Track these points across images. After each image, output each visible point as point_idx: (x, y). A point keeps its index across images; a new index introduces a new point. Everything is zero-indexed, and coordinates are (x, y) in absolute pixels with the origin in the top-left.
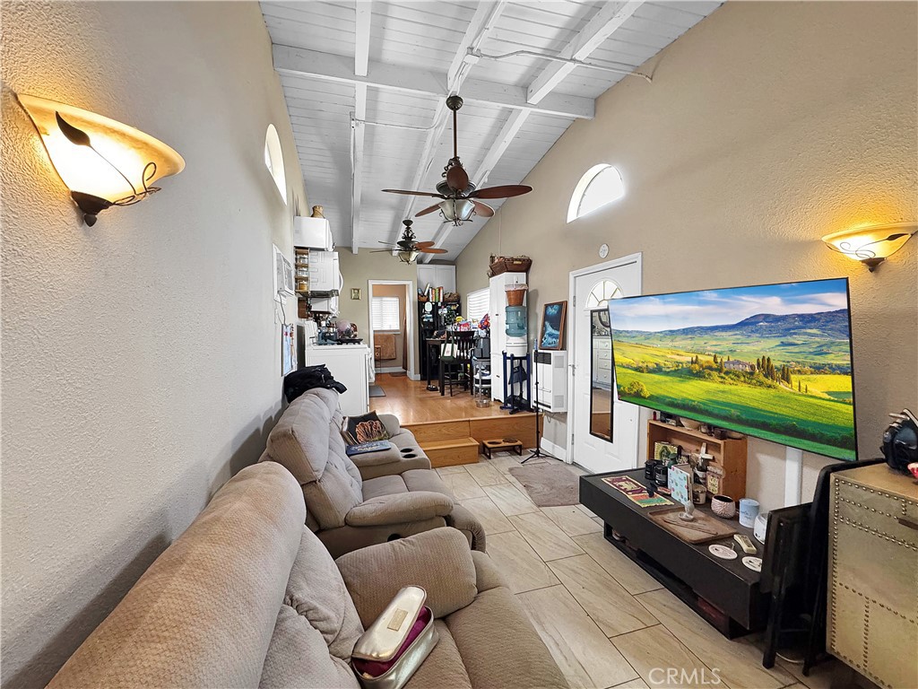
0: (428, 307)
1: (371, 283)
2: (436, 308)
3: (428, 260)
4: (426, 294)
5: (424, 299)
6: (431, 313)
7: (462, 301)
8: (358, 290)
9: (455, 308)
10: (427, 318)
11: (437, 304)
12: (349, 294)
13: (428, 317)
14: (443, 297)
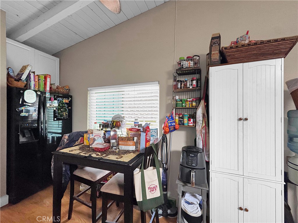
0: (30, 97)
4: (24, 77)
9: (67, 101)
10: (27, 111)
13: (30, 110)
14: (51, 88)
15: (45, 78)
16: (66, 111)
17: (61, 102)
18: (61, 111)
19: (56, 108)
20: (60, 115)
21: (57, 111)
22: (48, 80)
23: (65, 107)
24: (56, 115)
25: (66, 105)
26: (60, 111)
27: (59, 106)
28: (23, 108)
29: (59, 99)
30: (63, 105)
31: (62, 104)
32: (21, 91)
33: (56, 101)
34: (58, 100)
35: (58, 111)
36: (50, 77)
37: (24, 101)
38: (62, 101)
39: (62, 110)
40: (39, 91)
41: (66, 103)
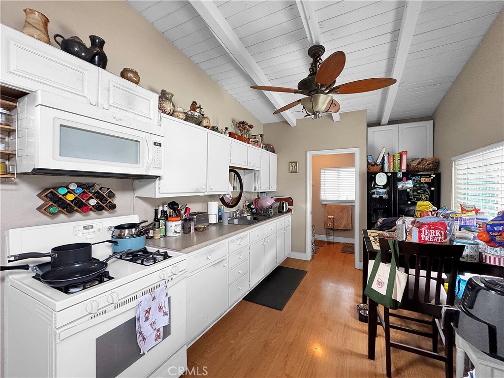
0: (381, 179)
1: (309, 155)
2: (392, 180)
3: (385, 120)
4: (379, 161)
5: (375, 169)
6: (385, 187)
7: (443, 170)
8: (296, 163)
9: (428, 180)
10: (378, 193)
11: (395, 174)
12: (288, 166)
13: (381, 192)
14: (408, 165)
15: (401, 155)
16: (426, 193)
17: (418, 182)
18: (418, 193)
19: (410, 190)
20: (417, 198)
21: (411, 193)
22: (404, 157)
23: (425, 187)
24: (410, 197)
25: (426, 185)
26: (415, 193)
27: (414, 187)
28: (374, 190)
29: (414, 178)
30: (422, 185)
31: (419, 184)
32: (373, 176)
33: (410, 182)
34: (414, 180)
35: (413, 192)
36: (406, 154)
37: (375, 184)
38: (420, 181)
39: (419, 191)
40: (389, 172)
41: (426, 183)
